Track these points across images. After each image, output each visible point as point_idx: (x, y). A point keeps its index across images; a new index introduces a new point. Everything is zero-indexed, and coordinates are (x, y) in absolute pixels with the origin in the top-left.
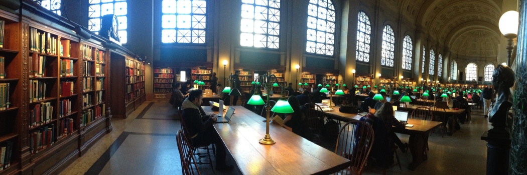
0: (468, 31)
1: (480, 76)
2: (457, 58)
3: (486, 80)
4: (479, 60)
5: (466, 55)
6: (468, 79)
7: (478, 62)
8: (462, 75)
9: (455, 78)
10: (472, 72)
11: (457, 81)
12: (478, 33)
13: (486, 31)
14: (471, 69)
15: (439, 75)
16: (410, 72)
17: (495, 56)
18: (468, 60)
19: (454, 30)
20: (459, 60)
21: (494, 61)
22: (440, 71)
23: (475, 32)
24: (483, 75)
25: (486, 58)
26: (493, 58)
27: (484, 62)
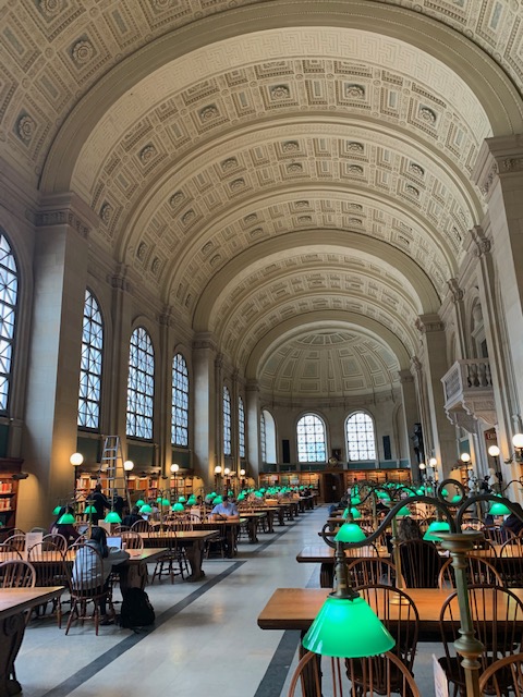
0: (299, 337)
1: (334, 447)
2: (273, 404)
3: (354, 456)
4: (326, 406)
5: (294, 394)
6: (303, 457)
7: (326, 410)
8: (287, 447)
9: (271, 458)
10: (311, 438)
11: (278, 467)
12: (322, 338)
13: (342, 331)
14: (310, 430)
15: (242, 454)
16: (187, 451)
17: (370, 391)
18: (300, 406)
19: (265, 336)
20: (276, 408)
21: (368, 404)
22: (242, 442)
23: (313, 337)
24: (344, 445)
25: (345, 397)
26: (364, 396)
27: (341, 409)
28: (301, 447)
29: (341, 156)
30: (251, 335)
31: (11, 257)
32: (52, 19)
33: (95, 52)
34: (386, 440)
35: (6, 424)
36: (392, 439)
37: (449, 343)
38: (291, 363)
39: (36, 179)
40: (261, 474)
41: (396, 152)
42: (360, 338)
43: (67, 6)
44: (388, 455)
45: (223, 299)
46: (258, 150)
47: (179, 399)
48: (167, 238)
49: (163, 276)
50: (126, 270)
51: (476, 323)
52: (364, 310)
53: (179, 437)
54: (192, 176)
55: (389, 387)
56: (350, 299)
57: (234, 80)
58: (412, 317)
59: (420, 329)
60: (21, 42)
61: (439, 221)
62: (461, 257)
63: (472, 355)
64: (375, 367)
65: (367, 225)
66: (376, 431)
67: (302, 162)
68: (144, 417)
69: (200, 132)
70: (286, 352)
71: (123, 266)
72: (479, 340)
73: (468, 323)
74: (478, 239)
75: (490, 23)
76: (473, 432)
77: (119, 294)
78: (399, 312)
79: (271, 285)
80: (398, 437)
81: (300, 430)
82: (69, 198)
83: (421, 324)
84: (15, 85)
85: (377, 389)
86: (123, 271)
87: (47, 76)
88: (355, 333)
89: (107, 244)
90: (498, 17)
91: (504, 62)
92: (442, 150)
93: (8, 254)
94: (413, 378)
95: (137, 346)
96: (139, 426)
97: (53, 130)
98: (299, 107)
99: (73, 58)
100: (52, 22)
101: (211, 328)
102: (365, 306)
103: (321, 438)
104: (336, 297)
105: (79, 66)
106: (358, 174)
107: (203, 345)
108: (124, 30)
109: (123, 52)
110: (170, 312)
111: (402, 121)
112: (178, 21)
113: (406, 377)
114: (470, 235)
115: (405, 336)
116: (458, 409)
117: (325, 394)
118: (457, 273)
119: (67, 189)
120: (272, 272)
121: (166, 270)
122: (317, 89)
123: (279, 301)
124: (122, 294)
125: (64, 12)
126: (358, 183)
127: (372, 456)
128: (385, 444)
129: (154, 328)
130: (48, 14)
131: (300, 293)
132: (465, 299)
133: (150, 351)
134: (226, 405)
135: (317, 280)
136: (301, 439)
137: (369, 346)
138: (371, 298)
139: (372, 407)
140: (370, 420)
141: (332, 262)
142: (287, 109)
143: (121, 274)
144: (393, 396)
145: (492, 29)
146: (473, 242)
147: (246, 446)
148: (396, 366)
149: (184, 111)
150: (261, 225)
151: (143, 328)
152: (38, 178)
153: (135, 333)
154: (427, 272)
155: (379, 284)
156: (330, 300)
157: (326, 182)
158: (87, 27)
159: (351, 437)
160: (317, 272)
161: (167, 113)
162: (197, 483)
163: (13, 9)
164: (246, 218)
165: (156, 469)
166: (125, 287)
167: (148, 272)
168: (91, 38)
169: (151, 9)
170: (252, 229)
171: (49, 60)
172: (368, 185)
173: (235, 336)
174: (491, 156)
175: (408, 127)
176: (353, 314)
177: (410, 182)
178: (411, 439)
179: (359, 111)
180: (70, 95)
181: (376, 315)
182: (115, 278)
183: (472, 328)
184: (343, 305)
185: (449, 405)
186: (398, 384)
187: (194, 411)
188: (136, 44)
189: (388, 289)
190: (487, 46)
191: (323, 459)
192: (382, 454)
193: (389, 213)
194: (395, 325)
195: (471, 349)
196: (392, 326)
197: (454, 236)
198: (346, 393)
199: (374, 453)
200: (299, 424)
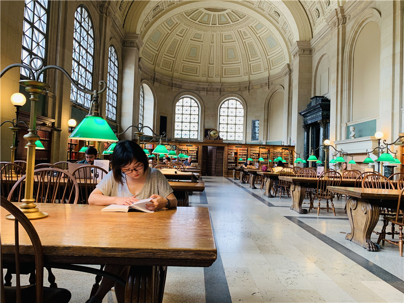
1: (206, 127)
2: (154, 80)
3: (222, 136)
5: (176, 74)
6: (177, 135)
7: (203, 93)
10: (186, 118)
11: (153, 139)
14: (187, 110)
17: (246, 78)
18: (180, 87)
20: (156, 84)
21: (242, 91)
24: (216, 126)
25: (222, 84)
26: (239, 83)
27: (217, 94)
28: (177, 126)
36: (262, 123)
38: (175, 42)
42: (248, 18)
55: (266, 74)
64: (255, 54)
66: (246, 116)
81: (178, 110)
85: (252, 77)
103: (195, 118)
117: (204, 79)
127: (240, 137)
128: (254, 128)
136: (178, 118)
139: (246, 93)
144: (269, 83)
159: (223, 120)
191: (195, 137)
192: (249, 136)
198: (223, 80)
199: (241, 135)
200: (177, 104)
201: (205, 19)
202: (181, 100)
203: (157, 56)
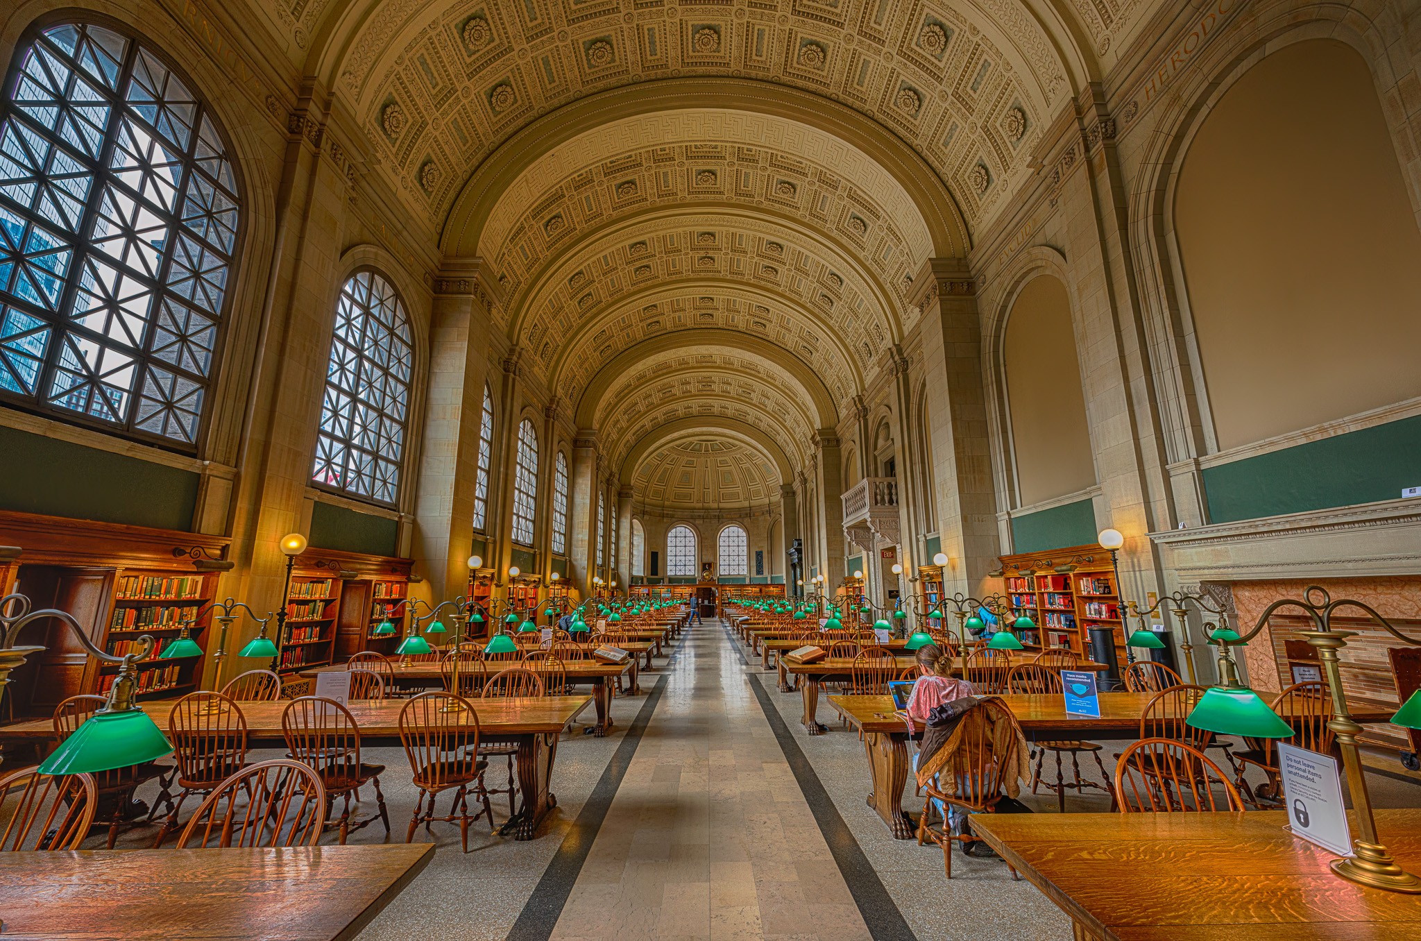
0: (678, 442)
1: (704, 561)
2: (644, 513)
3: (723, 570)
4: (699, 517)
5: (667, 503)
7: (698, 521)
8: (656, 559)
9: (639, 571)
10: (680, 550)
11: (645, 580)
12: (701, 445)
13: (724, 439)
14: (680, 541)
15: (612, 565)
16: (563, 559)
17: (746, 504)
18: (672, 516)
19: (645, 439)
20: (646, 517)
21: (744, 517)
22: (613, 552)
23: (691, 443)
24: (715, 559)
25: (720, 509)
26: (739, 509)
27: (715, 521)
28: (670, 560)
29: (758, 255)
30: (629, 436)
31: (407, 326)
32: (474, 53)
33: (516, 101)
34: (759, 555)
35: (396, 519)
36: (765, 555)
37: (844, 460)
38: (666, 470)
39: (437, 237)
40: (630, 586)
41: (817, 258)
42: (741, 448)
43: (493, 41)
44: (760, 571)
45: (608, 395)
46: (671, 237)
47: (559, 503)
48: (561, 322)
49: (552, 364)
50: (520, 354)
51: (881, 442)
52: (750, 419)
53: (558, 545)
54: (597, 257)
55: (767, 501)
56: (738, 406)
57: (661, 157)
58: (803, 431)
59: (816, 444)
60: (436, 74)
61: (850, 335)
62: (871, 375)
63: (872, 474)
64: (753, 479)
65: (772, 331)
66: (749, 546)
67: (716, 257)
68: (526, 519)
69: (614, 209)
70: (663, 457)
71: (518, 349)
72: (882, 459)
73: (872, 441)
74: (897, 358)
75: (942, 141)
76: (868, 549)
77: (511, 380)
78: (788, 424)
79: (659, 383)
80: (771, 552)
81: (670, 541)
82: (477, 265)
83: (818, 438)
84: (424, 125)
85: (753, 503)
86: (517, 353)
87: (459, 120)
88: (737, 442)
89: (501, 321)
90: (951, 137)
91: (951, 183)
92: (867, 264)
93: (404, 323)
94: (794, 493)
95: (522, 440)
96: (522, 531)
97: (458, 183)
98: (725, 197)
99: (491, 103)
100: (474, 57)
101: (596, 426)
102: (752, 414)
103: (691, 551)
104: (723, 403)
105: (496, 114)
106: (771, 276)
107: (586, 444)
108: (552, 81)
109: (548, 106)
110: (557, 405)
111: (830, 227)
112: (613, 81)
113: (788, 492)
114: (889, 353)
115: (791, 449)
116: (862, 526)
117: (700, 505)
118: (863, 389)
119: (473, 256)
120: (664, 370)
121: (555, 358)
122: (747, 181)
123: (663, 402)
124: (514, 380)
125: (489, 47)
126: (770, 286)
127: (744, 571)
128: (758, 560)
129: (540, 423)
130: (471, 46)
131: (687, 395)
132: (870, 418)
133: (534, 446)
134: (601, 511)
135: (707, 382)
136: (670, 551)
137: (750, 457)
138: (761, 407)
139: (747, 520)
140: (744, 534)
141: (727, 366)
142: (711, 197)
143: (515, 358)
144: (770, 510)
145: (943, 148)
146: (891, 361)
147: (617, 556)
148: (777, 478)
149: (601, 183)
150: (660, 318)
151: (530, 421)
152: (438, 237)
153: (521, 425)
154: (828, 386)
155: (771, 392)
156: (716, 405)
157: (736, 280)
158: (512, 70)
159: (722, 551)
160: (708, 374)
161: (583, 182)
162: (574, 593)
163: (433, 33)
164: (645, 309)
165: (536, 577)
166: (517, 373)
167: (538, 358)
168: (513, 83)
169: (585, 62)
170: (649, 321)
171: (464, 101)
172: (780, 290)
173: (614, 436)
174: (933, 276)
175: (835, 234)
176: (738, 422)
177: (825, 292)
178: (789, 555)
179: (786, 210)
180: (482, 145)
181: (763, 426)
182: (507, 362)
183: (875, 448)
184: (730, 413)
185: (847, 522)
186: (777, 497)
187: (572, 515)
188: (562, 99)
189: (781, 399)
190: (936, 164)
191: (692, 573)
192: (754, 570)
193: (798, 320)
194: (783, 436)
195: (872, 467)
196: (778, 438)
197: (863, 350)
198: (722, 505)
199: (745, 568)
200: (670, 535)
201: (698, 447)
202: (674, 530)
203: (646, 487)
